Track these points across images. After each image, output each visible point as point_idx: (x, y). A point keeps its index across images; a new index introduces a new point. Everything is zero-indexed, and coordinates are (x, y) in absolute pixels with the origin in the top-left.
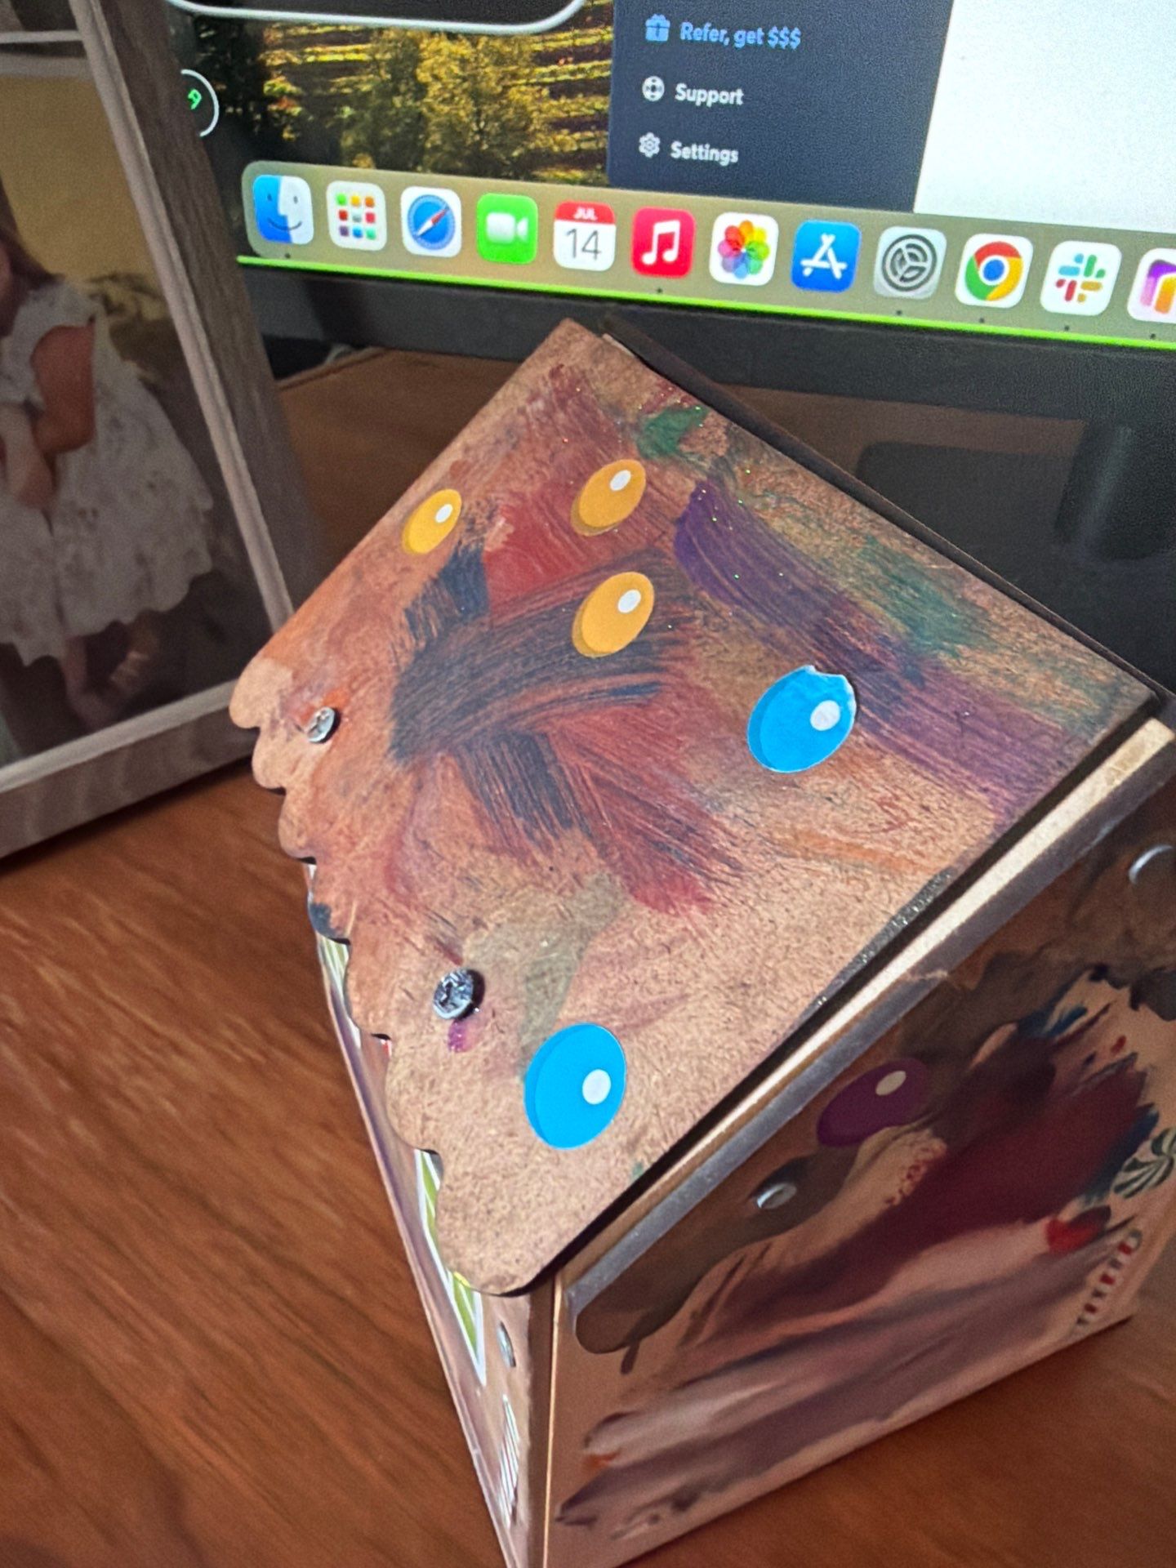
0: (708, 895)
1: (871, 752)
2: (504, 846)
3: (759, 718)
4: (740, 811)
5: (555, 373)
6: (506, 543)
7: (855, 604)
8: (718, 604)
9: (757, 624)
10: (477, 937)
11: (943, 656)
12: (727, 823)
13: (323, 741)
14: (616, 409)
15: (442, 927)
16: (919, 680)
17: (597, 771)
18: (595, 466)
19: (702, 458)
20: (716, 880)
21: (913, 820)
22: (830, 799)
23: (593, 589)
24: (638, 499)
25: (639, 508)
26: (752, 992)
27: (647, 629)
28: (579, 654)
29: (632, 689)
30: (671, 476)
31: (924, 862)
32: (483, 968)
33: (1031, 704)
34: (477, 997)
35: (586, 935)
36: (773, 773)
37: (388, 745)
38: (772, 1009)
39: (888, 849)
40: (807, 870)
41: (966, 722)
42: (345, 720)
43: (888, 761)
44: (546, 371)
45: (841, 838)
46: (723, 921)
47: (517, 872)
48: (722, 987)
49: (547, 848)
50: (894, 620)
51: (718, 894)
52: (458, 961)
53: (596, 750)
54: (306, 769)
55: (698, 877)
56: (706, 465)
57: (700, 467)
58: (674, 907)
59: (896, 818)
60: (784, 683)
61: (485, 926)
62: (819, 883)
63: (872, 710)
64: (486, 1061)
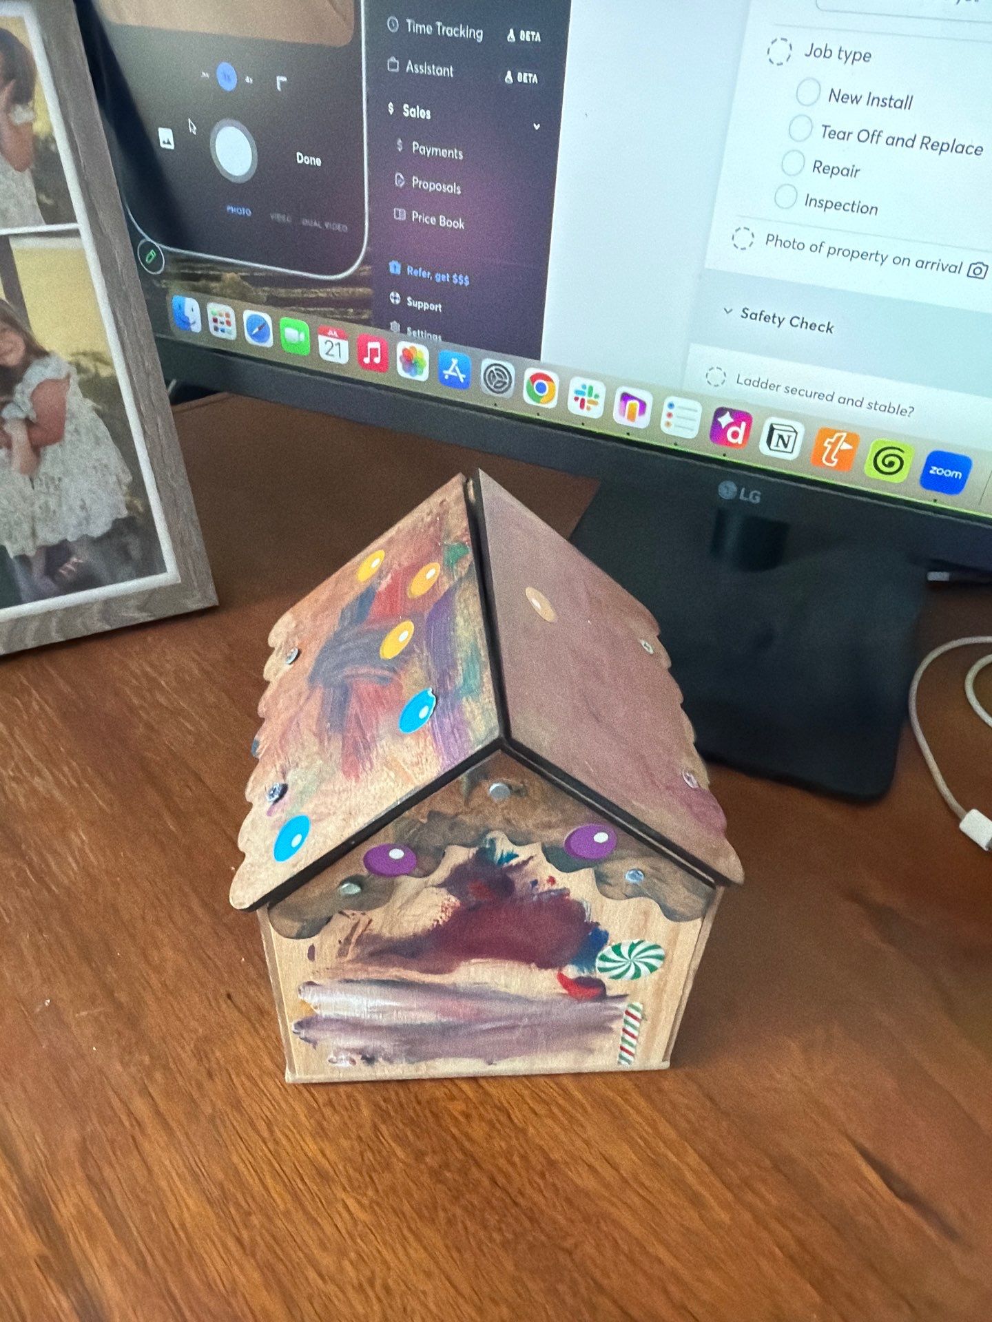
0: (360, 775)
1: (427, 732)
2: (319, 736)
4: (384, 744)
5: (441, 503)
6: (385, 588)
7: (457, 666)
8: (425, 649)
9: (430, 663)
10: (294, 771)
11: (464, 699)
12: (379, 747)
13: (290, 664)
14: (448, 536)
15: (286, 764)
16: (453, 707)
17: (358, 711)
18: (428, 562)
19: (457, 575)
20: (365, 770)
21: (421, 764)
22: (408, 748)
23: (397, 625)
24: (431, 586)
25: (429, 591)
26: (351, 816)
27: (402, 653)
28: (379, 655)
29: (385, 678)
30: (445, 579)
31: (415, 781)
32: (289, 784)
33: (471, 729)
34: (281, 796)
35: (322, 780)
36: (400, 732)
37: (308, 674)
38: (353, 826)
39: (410, 772)
40: (388, 774)
41: (454, 729)
42: (301, 655)
43: (429, 737)
44: (440, 499)
45: (402, 764)
46: (358, 786)
47: (317, 748)
48: (345, 812)
49: (329, 739)
50: (462, 677)
51: (363, 776)
52: (284, 779)
53: (362, 702)
54: (280, 675)
55: (361, 766)
56: (456, 579)
57: (454, 579)
58: (349, 776)
59: (419, 762)
60: (422, 693)
61: (298, 767)
62: (388, 780)
63: (436, 715)
64: (274, 822)
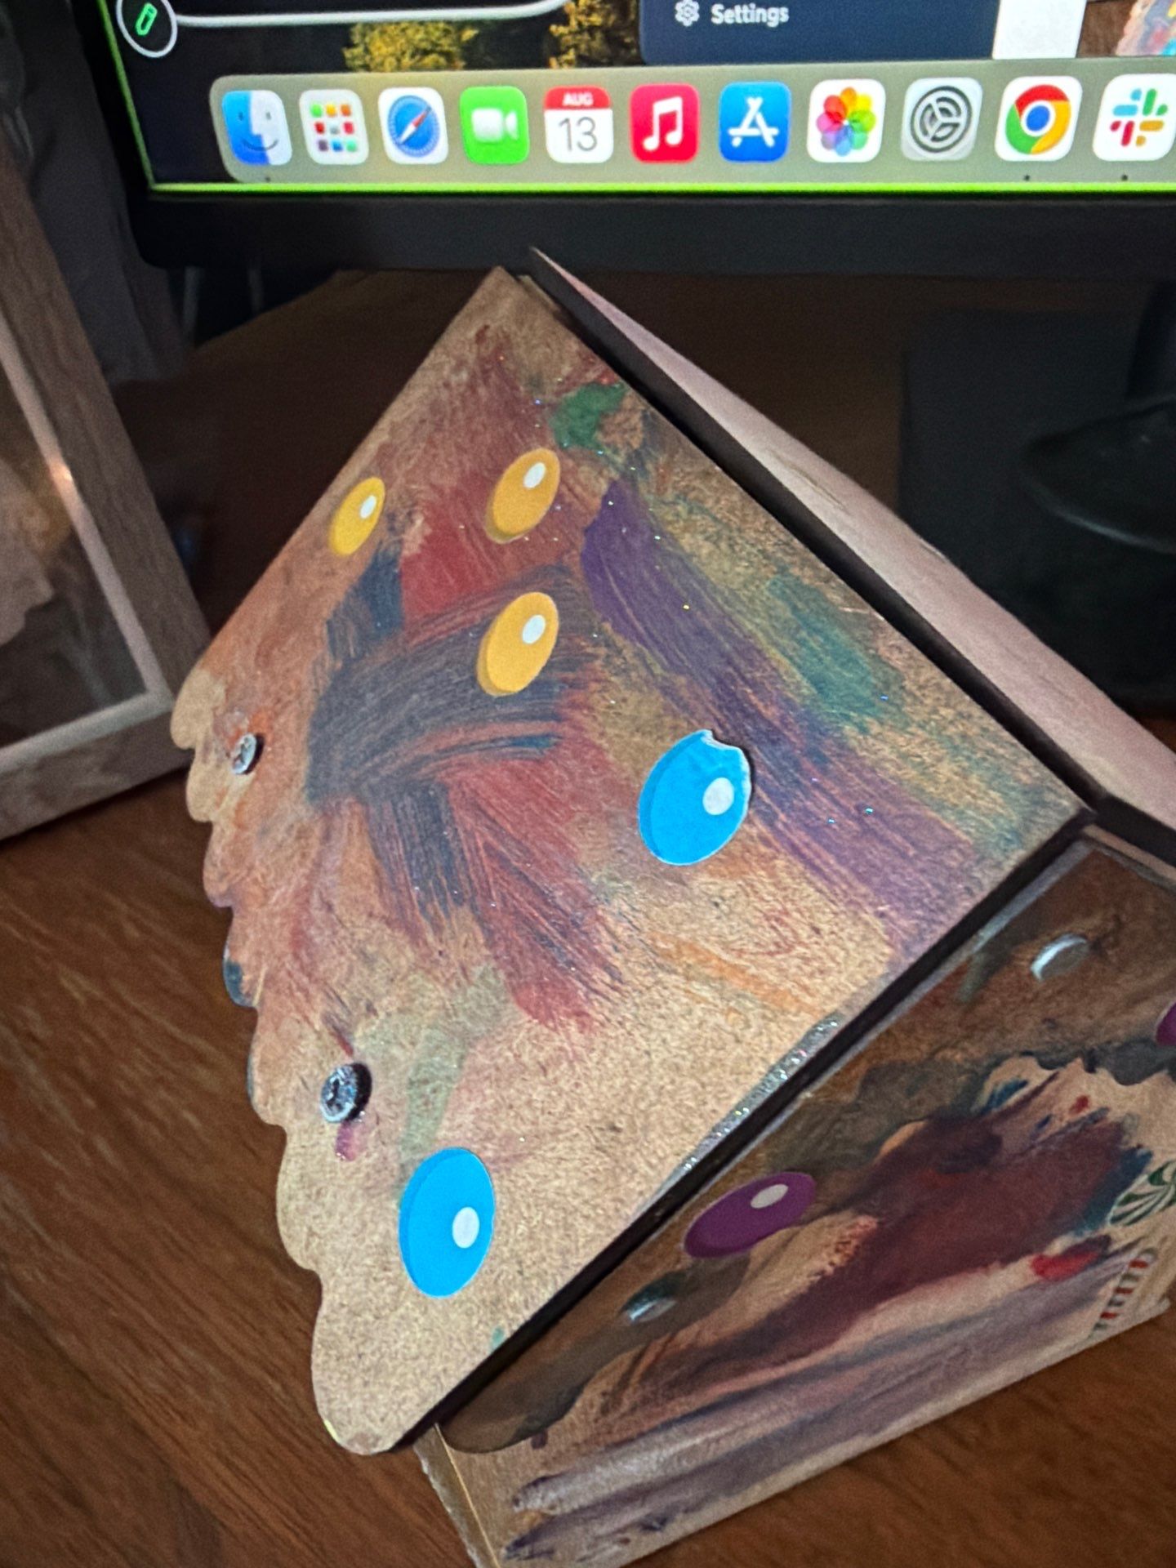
0: (586, 1008)
1: (763, 849)
2: (402, 921)
3: (652, 790)
4: (625, 908)
5: (480, 337)
6: (422, 546)
7: (759, 652)
8: (620, 641)
9: (658, 670)
10: (368, 1026)
11: (848, 729)
12: (610, 920)
13: (247, 772)
14: (536, 383)
15: (338, 1009)
16: (821, 761)
17: (490, 839)
18: (513, 456)
19: (616, 451)
20: (596, 992)
21: (801, 943)
22: (717, 905)
23: (498, 612)
24: (551, 500)
25: (551, 512)
26: (622, 1137)
27: (549, 667)
28: (482, 691)
29: (531, 740)
30: (585, 471)
31: (808, 1000)
32: (370, 1062)
33: (940, 807)
34: (362, 1100)
35: (467, 1040)
36: (661, 864)
37: (301, 785)
39: (772, 977)
40: (687, 991)
41: (868, 821)
42: (267, 749)
43: (780, 863)
44: (472, 334)
45: (725, 957)
46: (598, 1041)
47: (410, 954)
48: (593, 1127)
49: (438, 929)
50: (799, 677)
51: (597, 1010)
52: (350, 1051)
53: (491, 812)
54: (230, 802)
55: (579, 985)
56: (620, 460)
57: (614, 463)
58: (553, 1018)
59: (785, 939)
60: (680, 749)
61: (375, 1013)
62: (698, 1012)
63: (769, 793)
64: (368, 1176)
